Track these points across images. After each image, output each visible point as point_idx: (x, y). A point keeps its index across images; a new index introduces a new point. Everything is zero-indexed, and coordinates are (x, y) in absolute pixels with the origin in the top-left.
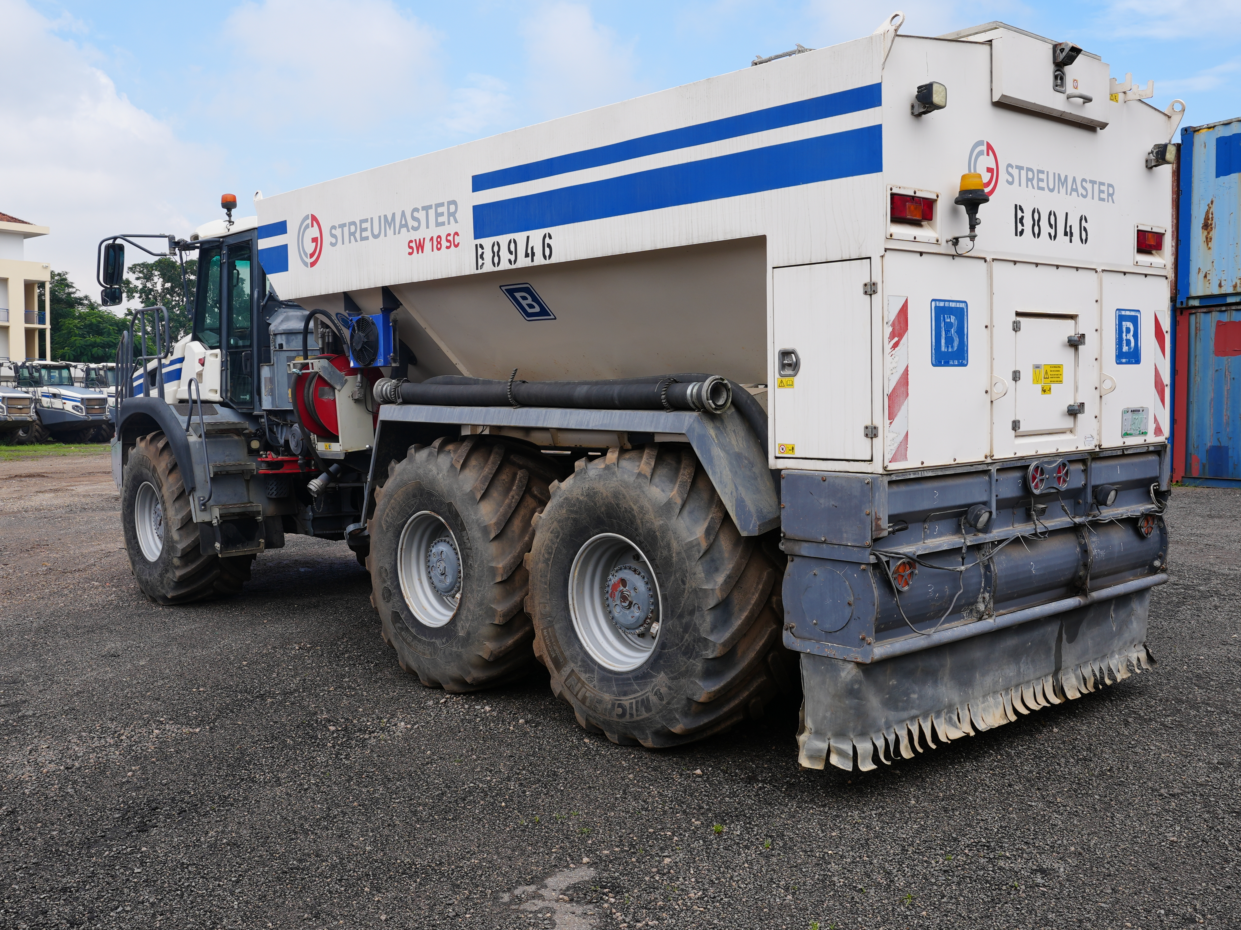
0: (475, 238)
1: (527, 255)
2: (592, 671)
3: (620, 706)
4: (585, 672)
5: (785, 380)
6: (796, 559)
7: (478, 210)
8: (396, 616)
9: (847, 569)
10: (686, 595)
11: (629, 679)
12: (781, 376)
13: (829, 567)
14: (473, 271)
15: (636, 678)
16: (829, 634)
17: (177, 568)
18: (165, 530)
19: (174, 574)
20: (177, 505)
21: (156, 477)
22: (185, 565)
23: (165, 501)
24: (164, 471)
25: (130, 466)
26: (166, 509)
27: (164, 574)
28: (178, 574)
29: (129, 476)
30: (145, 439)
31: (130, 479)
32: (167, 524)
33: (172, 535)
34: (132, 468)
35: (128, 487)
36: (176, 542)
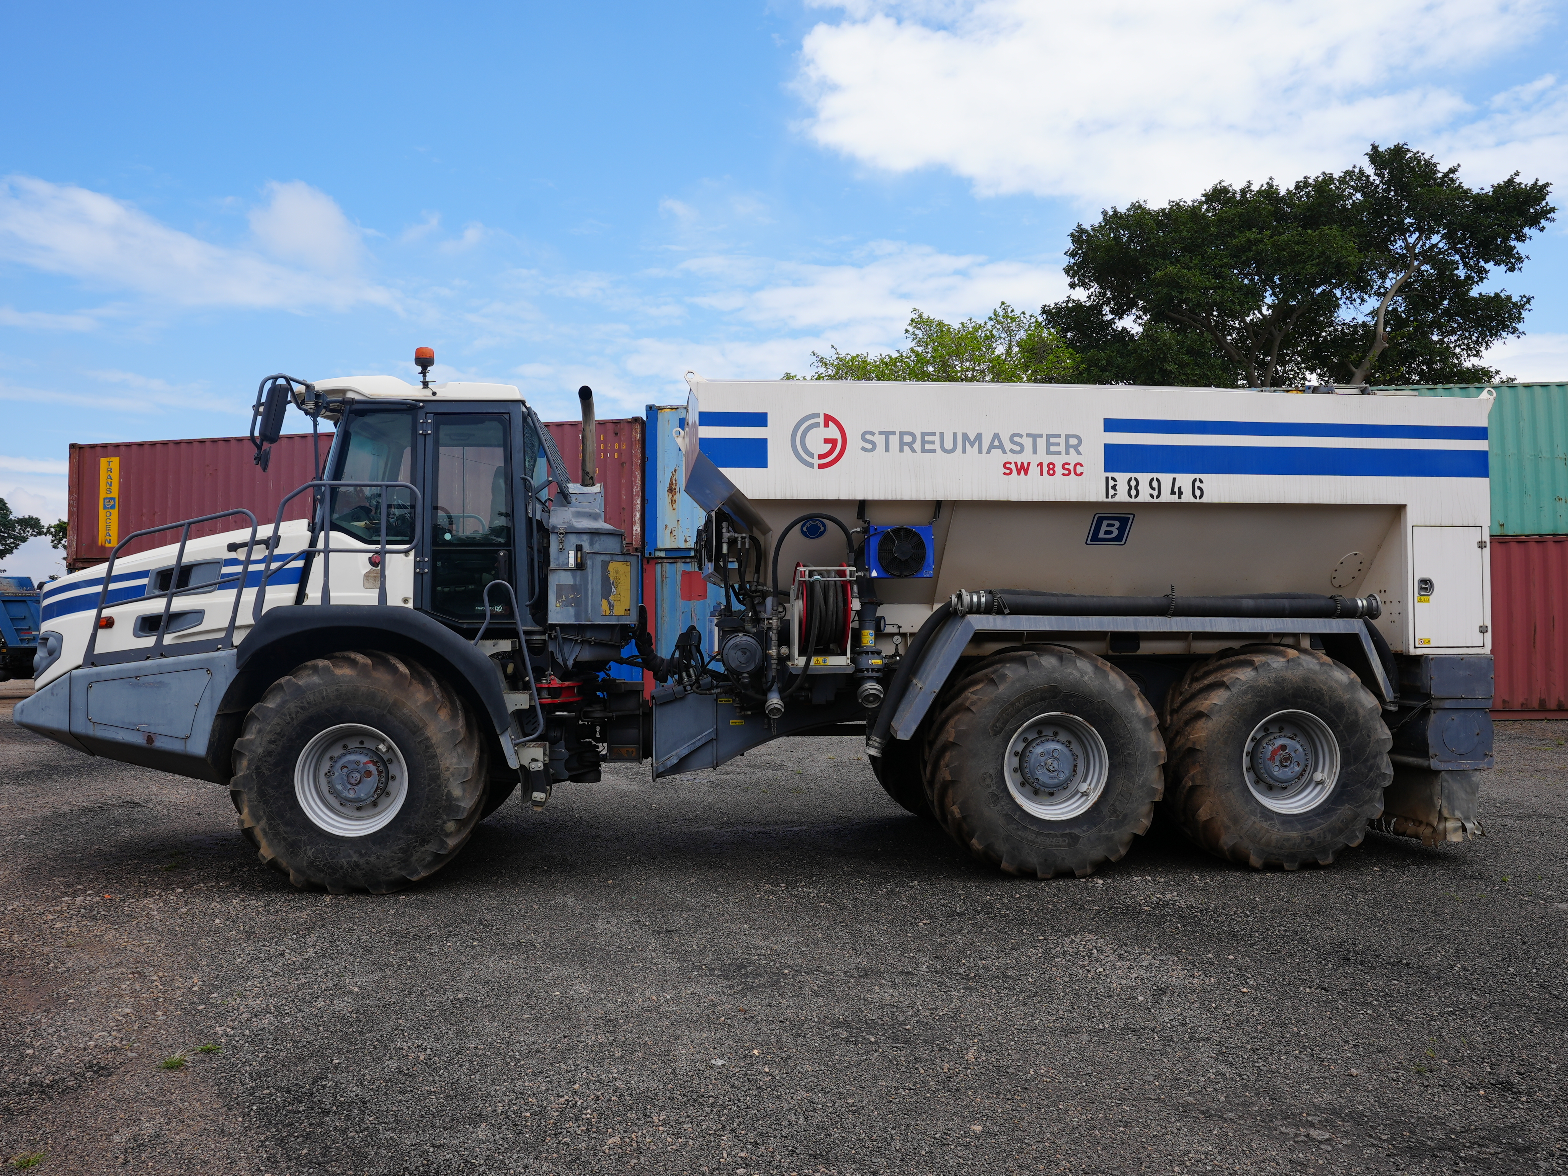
0: (1105, 471)
1: (1173, 493)
2: (1272, 819)
3: (1308, 838)
4: (1266, 821)
5: (1422, 598)
6: (1438, 712)
7: (1109, 448)
8: (1009, 818)
9: (1475, 713)
10: (1371, 745)
11: (1310, 817)
12: (1420, 595)
13: (1462, 713)
14: (1102, 498)
15: (1318, 815)
16: (1462, 756)
17: (448, 835)
18: (429, 785)
19: (443, 844)
20: (459, 750)
21: (404, 714)
22: (458, 831)
23: (432, 746)
24: (426, 705)
25: (302, 703)
26: (436, 756)
27: (415, 847)
28: (451, 842)
29: (292, 719)
30: (353, 663)
31: (295, 723)
32: (436, 777)
33: (449, 791)
34: (307, 706)
35: (284, 735)
36: (457, 799)
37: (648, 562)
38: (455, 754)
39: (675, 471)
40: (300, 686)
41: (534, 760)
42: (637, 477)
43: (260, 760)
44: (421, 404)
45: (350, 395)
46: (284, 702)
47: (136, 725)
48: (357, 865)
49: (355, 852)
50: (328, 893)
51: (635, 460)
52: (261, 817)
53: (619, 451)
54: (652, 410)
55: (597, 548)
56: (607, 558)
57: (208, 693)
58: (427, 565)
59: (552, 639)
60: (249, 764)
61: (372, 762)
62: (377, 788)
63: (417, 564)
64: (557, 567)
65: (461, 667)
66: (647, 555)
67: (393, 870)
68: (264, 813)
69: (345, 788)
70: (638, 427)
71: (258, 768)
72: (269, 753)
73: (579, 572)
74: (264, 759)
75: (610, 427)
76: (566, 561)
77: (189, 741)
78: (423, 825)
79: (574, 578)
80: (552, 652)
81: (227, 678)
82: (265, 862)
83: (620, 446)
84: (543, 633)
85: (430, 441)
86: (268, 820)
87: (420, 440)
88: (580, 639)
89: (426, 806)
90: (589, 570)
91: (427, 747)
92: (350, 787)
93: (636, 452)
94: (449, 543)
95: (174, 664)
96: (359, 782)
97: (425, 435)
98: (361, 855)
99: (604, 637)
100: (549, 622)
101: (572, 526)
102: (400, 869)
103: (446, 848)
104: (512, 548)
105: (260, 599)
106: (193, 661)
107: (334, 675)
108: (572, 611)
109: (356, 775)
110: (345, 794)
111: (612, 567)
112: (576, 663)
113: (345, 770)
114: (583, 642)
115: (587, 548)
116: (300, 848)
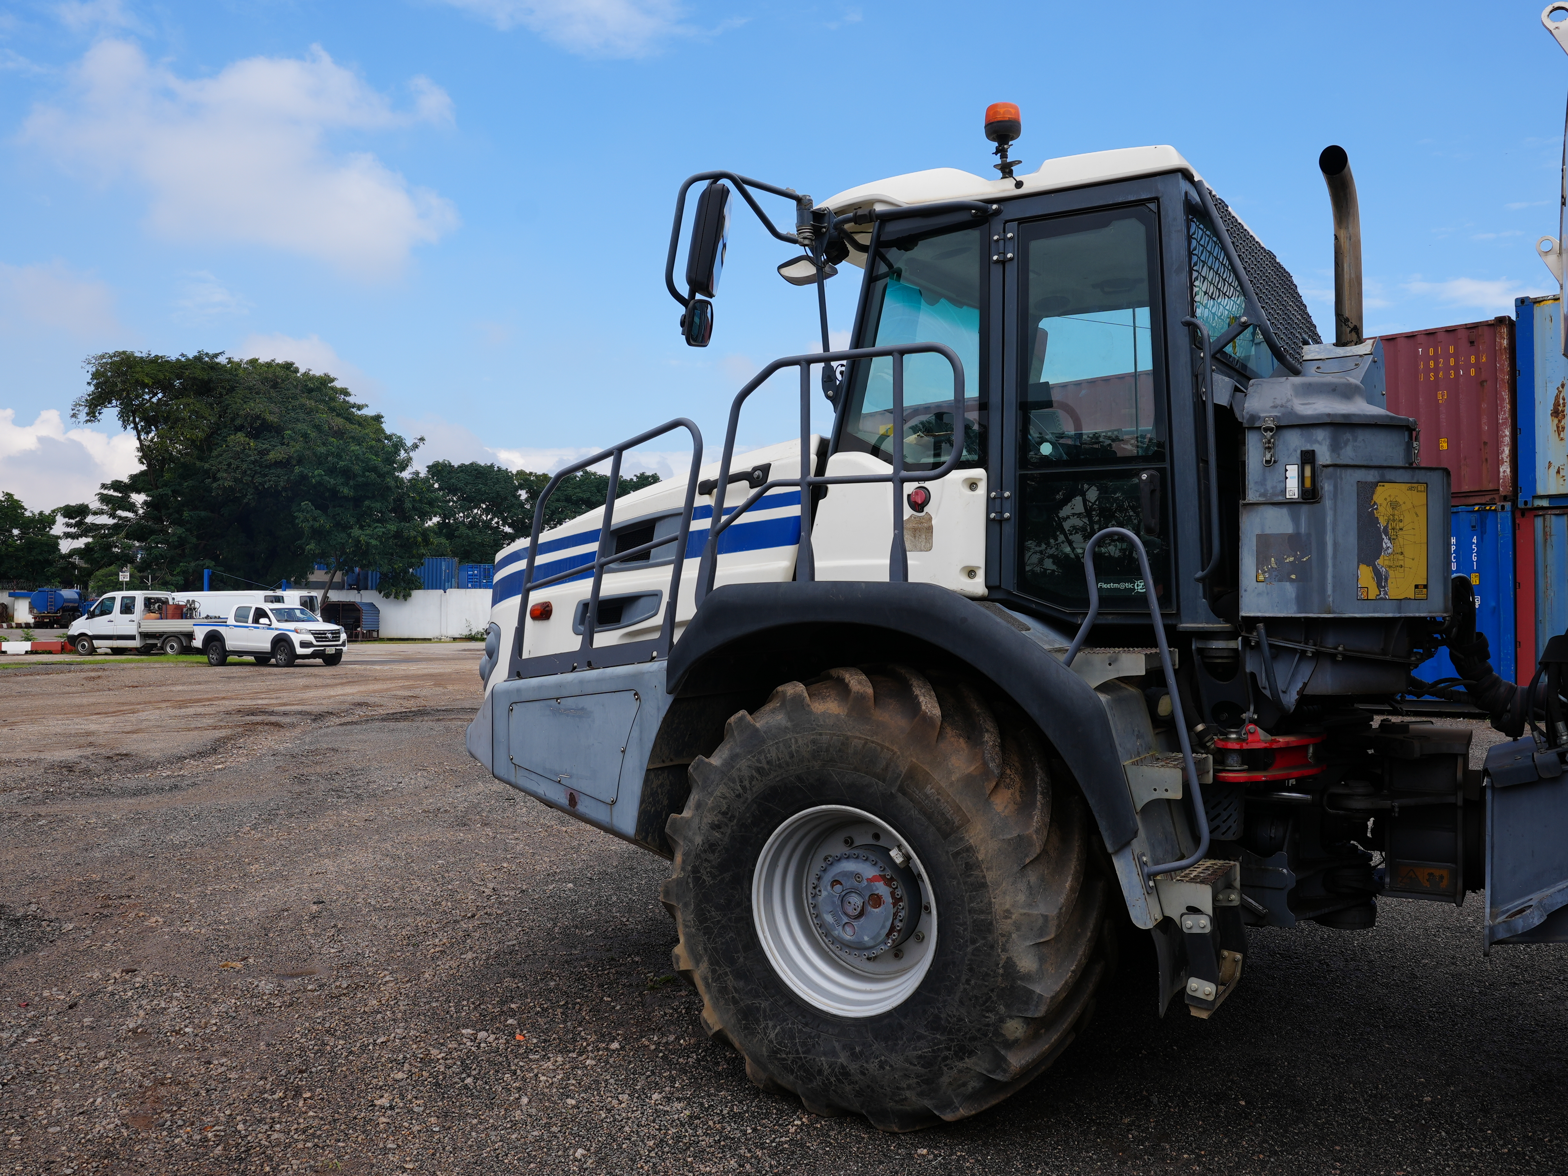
17: (1010, 1045)
18: (973, 942)
19: (999, 1062)
20: (1033, 877)
21: (927, 797)
22: (1033, 1037)
23: (978, 865)
24: (969, 781)
25: (759, 761)
26: (984, 885)
27: (945, 1058)
28: (1016, 1060)
29: (744, 788)
30: (843, 689)
31: (749, 796)
32: (985, 928)
33: (1009, 959)
34: (766, 767)
35: (733, 817)
36: (1028, 977)
37: (1523, 515)
38: (1022, 886)
39: (1563, 386)
40: (757, 730)
41: (1193, 910)
42: (1504, 400)
43: (697, 856)
44: (995, 207)
45: (879, 208)
46: (734, 758)
47: (557, 775)
48: (845, 1073)
49: (844, 1047)
50: (805, 1111)
51: (1500, 376)
52: (701, 957)
53: (1477, 366)
54: (1525, 305)
55: (1348, 455)
56: (1370, 476)
57: (635, 734)
58: (1007, 505)
59: (1252, 648)
60: (684, 862)
61: (883, 878)
62: (892, 929)
63: (990, 503)
64: (1262, 499)
65: (1033, 709)
66: (1521, 505)
67: (908, 1094)
68: (705, 949)
69: (838, 921)
70: (1505, 330)
71: (695, 870)
72: (711, 846)
73: (1305, 509)
74: (703, 856)
75: (1463, 334)
76: (1280, 487)
77: (616, 808)
78: (960, 1019)
79: (1295, 520)
80: (1253, 675)
81: (659, 709)
82: (710, 1033)
83: (1477, 359)
84: (1231, 635)
85: (1012, 271)
86: (711, 964)
87: (996, 271)
88: (1310, 649)
89: (968, 981)
90: (1328, 503)
91: (969, 867)
92: (845, 920)
93: (1503, 365)
94: (1045, 461)
95: (598, 680)
96: (861, 914)
97: (1003, 262)
98: (854, 1056)
99: (1368, 644)
100: (1243, 613)
101: (1292, 413)
102: (921, 1094)
103: (1005, 1071)
104: (1167, 465)
105: (708, 573)
106: (619, 677)
107: (810, 713)
108: (1290, 590)
109: (856, 900)
110: (838, 932)
111: (1382, 495)
112: (1304, 699)
113: (838, 888)
114: (1317, 655)
115: (1324, 456)
116: (757, 1021)
